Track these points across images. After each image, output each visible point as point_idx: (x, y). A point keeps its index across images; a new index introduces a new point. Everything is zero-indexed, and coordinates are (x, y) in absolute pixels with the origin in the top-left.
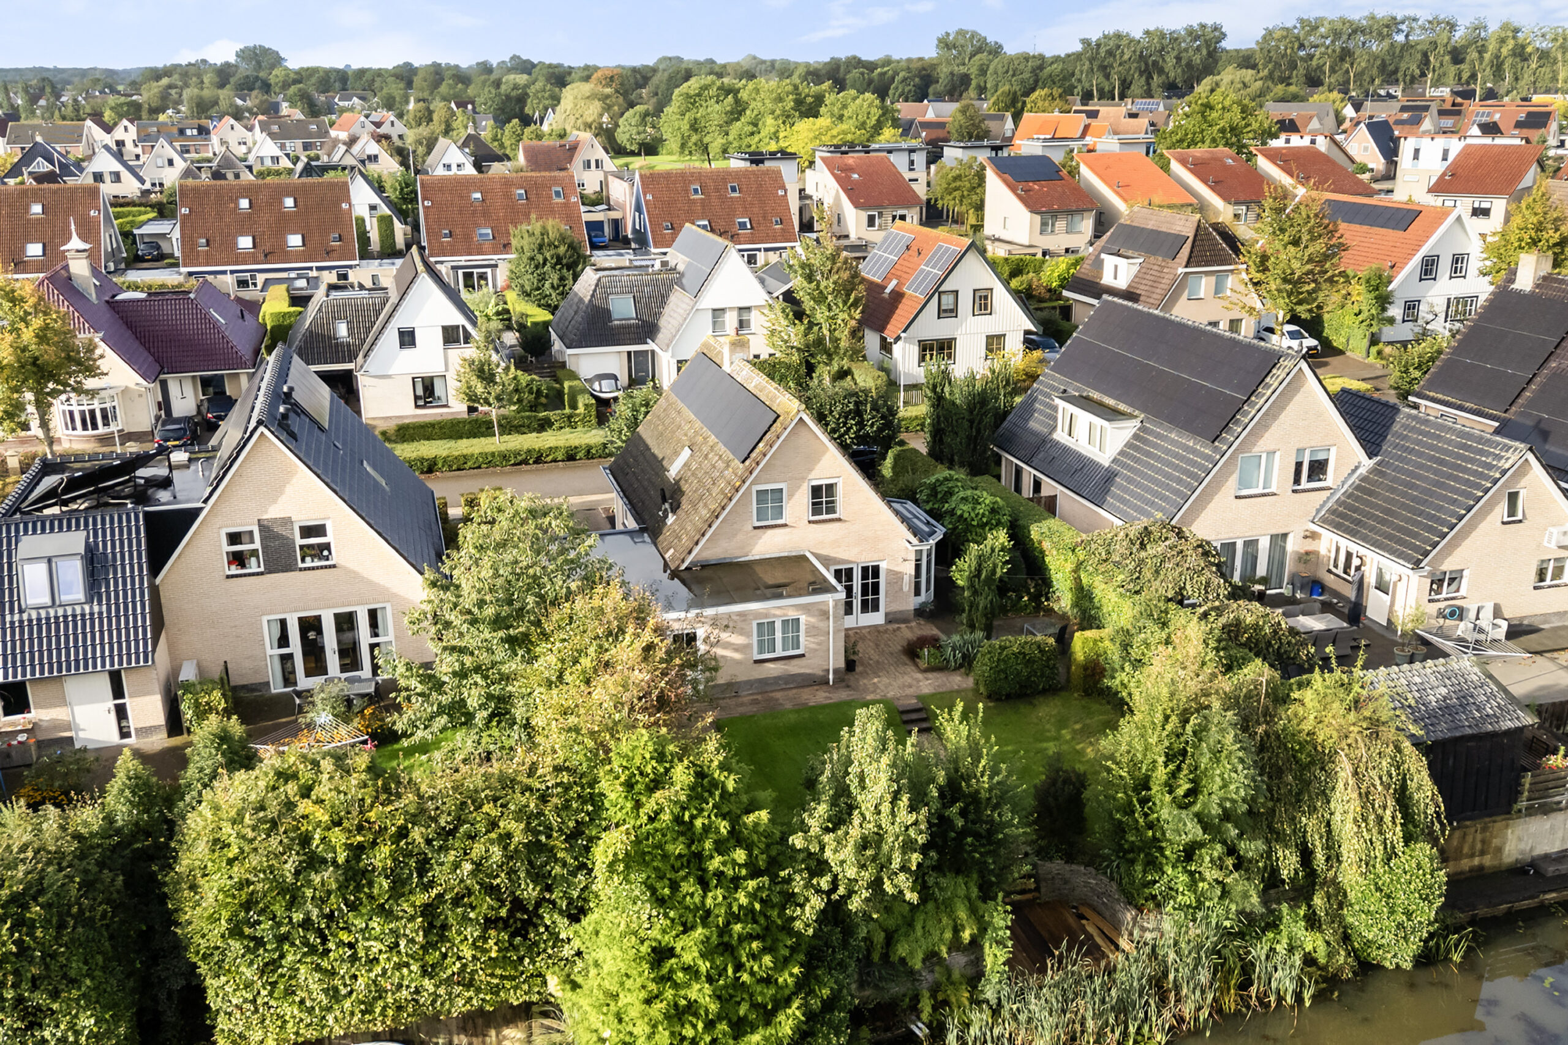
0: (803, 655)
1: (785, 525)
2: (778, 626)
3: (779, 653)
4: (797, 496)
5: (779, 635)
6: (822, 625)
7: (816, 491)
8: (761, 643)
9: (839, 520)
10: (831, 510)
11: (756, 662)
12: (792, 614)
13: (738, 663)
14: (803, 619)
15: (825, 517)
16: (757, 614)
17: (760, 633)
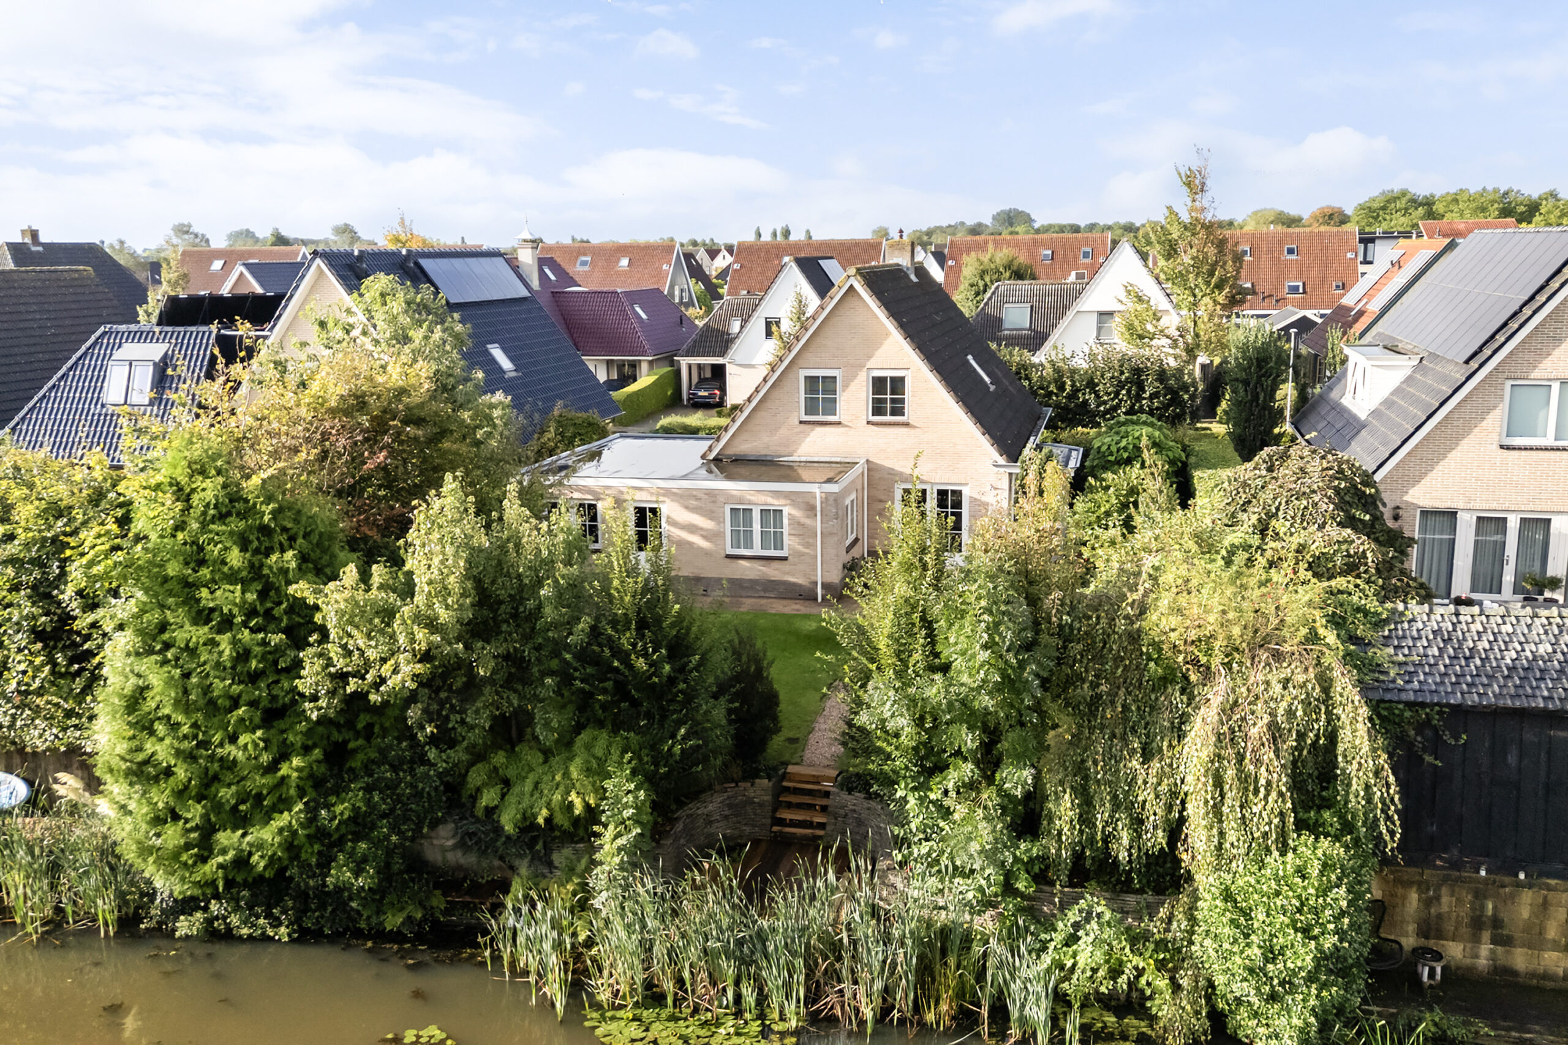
0: (785, 559)
1: (839, 423)
2: (756, 516)
3: (757, 550)
4: (853, 386)
5: (757, 527)
6: (808, 522)
7: (879, 384)
8: (735, 533)
9: (906, 425)
10: (898, 411)
11: (728, 557)
12: (775, 503)
13: (707, 553)
14: (786, 511)
15: (889, 418)
16: (728, 497)
17: (734, 521)
